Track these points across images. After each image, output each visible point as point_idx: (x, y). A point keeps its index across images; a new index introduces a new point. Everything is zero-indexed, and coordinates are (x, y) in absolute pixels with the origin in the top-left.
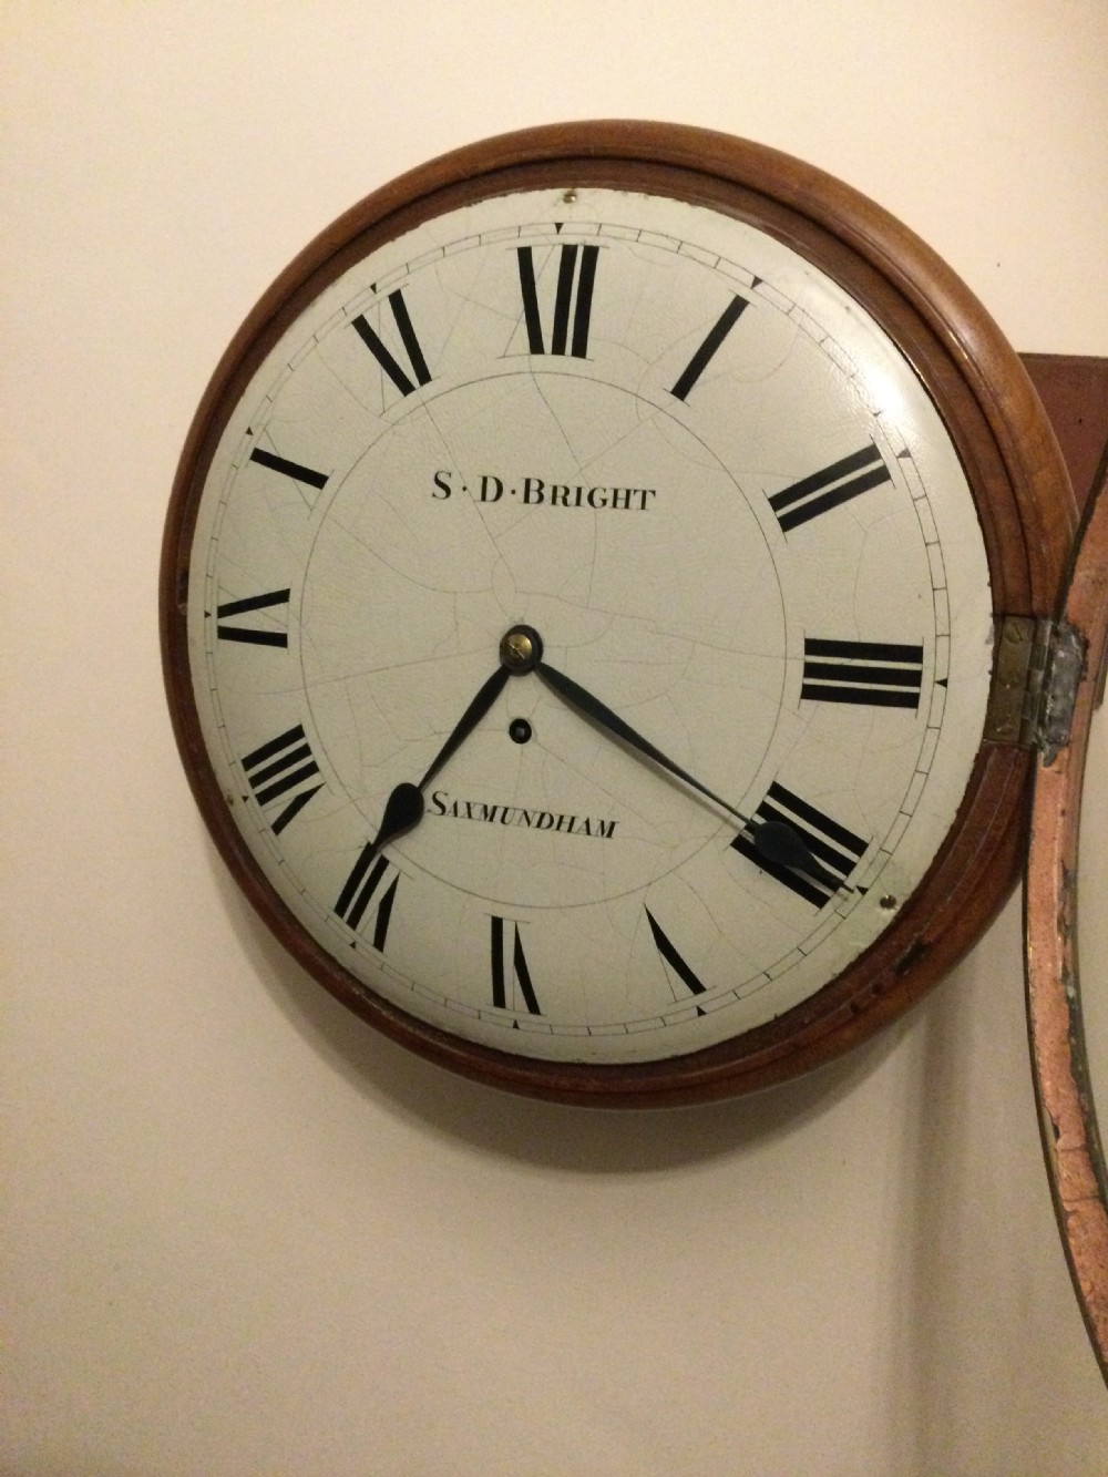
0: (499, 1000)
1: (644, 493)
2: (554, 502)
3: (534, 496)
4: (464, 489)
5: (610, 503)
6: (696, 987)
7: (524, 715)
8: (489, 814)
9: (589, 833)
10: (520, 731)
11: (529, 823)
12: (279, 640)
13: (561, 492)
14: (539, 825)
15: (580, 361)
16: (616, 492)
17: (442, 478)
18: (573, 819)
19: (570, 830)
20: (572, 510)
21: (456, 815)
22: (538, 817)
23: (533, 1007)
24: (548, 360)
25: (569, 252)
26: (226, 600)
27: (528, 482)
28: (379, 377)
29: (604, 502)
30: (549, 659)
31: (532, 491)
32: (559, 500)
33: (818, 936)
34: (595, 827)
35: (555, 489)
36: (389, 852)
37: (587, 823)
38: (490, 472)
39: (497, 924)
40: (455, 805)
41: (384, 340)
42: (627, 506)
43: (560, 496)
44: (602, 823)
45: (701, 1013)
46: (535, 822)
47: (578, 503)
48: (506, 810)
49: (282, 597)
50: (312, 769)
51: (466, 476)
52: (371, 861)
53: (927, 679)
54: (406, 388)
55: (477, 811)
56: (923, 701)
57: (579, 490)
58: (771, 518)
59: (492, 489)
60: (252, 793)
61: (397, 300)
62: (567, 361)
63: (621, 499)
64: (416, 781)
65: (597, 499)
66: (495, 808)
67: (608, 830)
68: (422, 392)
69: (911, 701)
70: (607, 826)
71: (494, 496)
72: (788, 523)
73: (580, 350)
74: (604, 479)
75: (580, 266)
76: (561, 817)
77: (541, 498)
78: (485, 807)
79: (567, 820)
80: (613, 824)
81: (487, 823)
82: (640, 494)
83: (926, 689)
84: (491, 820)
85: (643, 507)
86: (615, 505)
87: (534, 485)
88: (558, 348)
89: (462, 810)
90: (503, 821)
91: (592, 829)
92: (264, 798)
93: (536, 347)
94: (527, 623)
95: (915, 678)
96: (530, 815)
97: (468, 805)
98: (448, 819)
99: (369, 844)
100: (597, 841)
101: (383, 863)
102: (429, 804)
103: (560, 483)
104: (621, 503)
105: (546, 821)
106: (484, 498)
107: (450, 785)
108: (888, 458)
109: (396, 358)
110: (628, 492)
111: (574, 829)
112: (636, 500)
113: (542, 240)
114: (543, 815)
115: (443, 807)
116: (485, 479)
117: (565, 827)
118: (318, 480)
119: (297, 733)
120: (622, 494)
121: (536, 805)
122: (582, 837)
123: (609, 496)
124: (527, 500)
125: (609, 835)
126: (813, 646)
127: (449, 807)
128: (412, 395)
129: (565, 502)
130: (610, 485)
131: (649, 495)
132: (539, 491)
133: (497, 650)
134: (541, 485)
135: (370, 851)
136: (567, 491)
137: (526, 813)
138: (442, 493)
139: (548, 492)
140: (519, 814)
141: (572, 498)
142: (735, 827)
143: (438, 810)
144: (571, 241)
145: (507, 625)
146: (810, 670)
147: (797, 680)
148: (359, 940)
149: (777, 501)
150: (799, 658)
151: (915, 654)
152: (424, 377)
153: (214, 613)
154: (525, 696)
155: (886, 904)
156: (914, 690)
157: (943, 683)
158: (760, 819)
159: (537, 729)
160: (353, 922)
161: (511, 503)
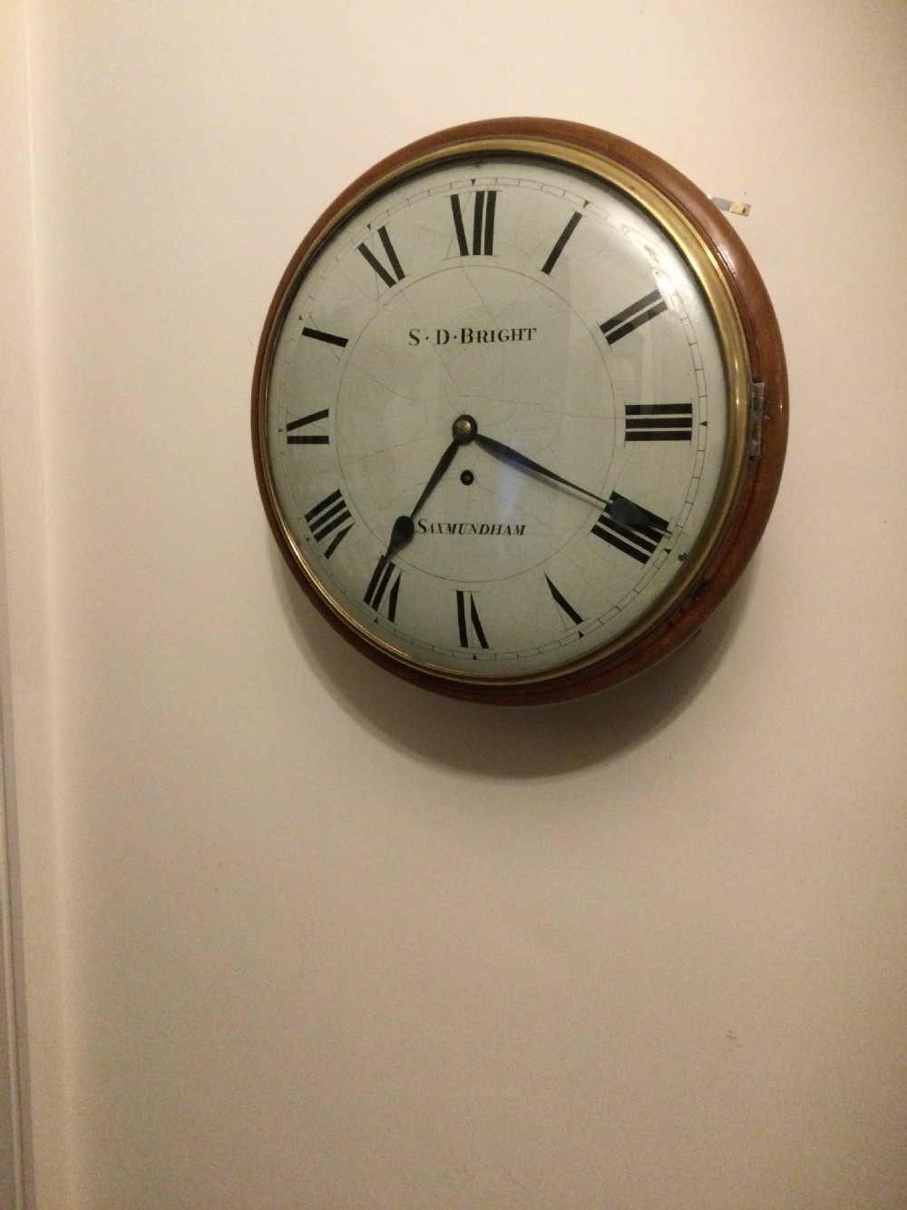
0: (464, 642)
1: (530, 330)
2: (479, 341)
3: (467, 339)
4: (427, 338)
5: (511, 338)
6: (577, 619)
7: (469, 468)
8: (452, 529)
10: (467, 478)
11: (475, 532)
12: (323, 440)
13: (482, 335)
14: (481, 533)
15: (490, 257)
16: (514, 331)
17: (414, 333)
18: (500, 526)
21: (432, 532)
22: (480, 527)
23: (484, 644)
24: (471, 258)
25: (480, 195)
26: (290, 420)
27: (463, 330)
28: (375, 278)
29: (508, 338)
30: (482, 431)
31: (466, 336)
32: (482, 340)
33: (645, 581)
34: (513, 530)
35: (479, 333)
36: (395, 560)
37: (509, 528)
38: (442, 327)
39: (460, 595)
41: (377, 256)
42: (520, 339)
43: (482, 337)
45: (581, 635)
46: (478, 531)
47: (493, 340)
48: (461, 525)
49: (324, 414)
50: (347, 515)
51: (428, 330)
52: (385, 565)
53: (695, 423)
54: (390, 282)
55: (444, 528)
56: (694, 435)
57: (493, 332)
58: (602, 337)
59: (443, 337)
60: (311, 535)
61: (383, 233)
62: (482, 258)
63: (517, 335)
64: (408, 514)
66: (455, 526)
68: (400, 284)
69: (687, 436)
71: (444, 341)
72: (611, 339)
73: (489, 251)
74: (508, 325)
75: (486, 204)
76: (494, 526)
77: (471, 340)
78: (449, 525)
79: (497, 527)
80: (523, 527)
81: (451, 535)
82: (527, 332)
83: (696, 429)
84: (453, 532)
85: (530, 339)
86: (513, 339)
87: (467, 332)
88: (477, 252)
89: (436, 528)
90: (460, 532)
91: (512, 532)
92: (319, 537)
93: (464, 252)
94: (467, 413)
95: (688, 423)
97: (439, 525)
98: (429, 534)
99: (382, 556)
100: (515, 537)
101: (392, 566)
102: (417, 527)
103: (481, 329)
104: (517, 337)
105: (485, 529)
106: (439, 343)
107: (430, 514)
108: (665, 296)
109: (384, 266)
110: (521, 331)
111: (502, 532)
112: (525, 335)
113: (465, 190)
114: (483, 526)
116: (439, 332)
118: (342, 342)
119: (338, 494)
120: (517, 332)
121: (479, 521)
123: (510, 334)
124: (463, 341)
125: (521, 534)
126: (631, 409)
127: (428, 527)
128: (394, 287)
129: (485, 341)
130: (510, 328)
131: (532, 331)
132: (470, 335)
133: (450, 431)
134: (471, 332)
135: (383, 560)
136: (486, 334)
137: (473, 526)
138: (414, 342)
139: (475, 335)
140: (469, 526)
141: (489, 338)
143: (422, 530)
144: (480, 189)
145: (455, 416)
146: (629, 424)
147: (622, 430)
148: (380, 616)
149: (605, 328)
150: (622, 417)
151: (687, 408)
152: (401, 275)
153: (284, 428)
154: (469, 457)
155: (681, 558)
156: (689, 429)
157: (705, 424)
158: (607, 515)
159: (476, 474)
160: (376, 606)
161: (455, 343)
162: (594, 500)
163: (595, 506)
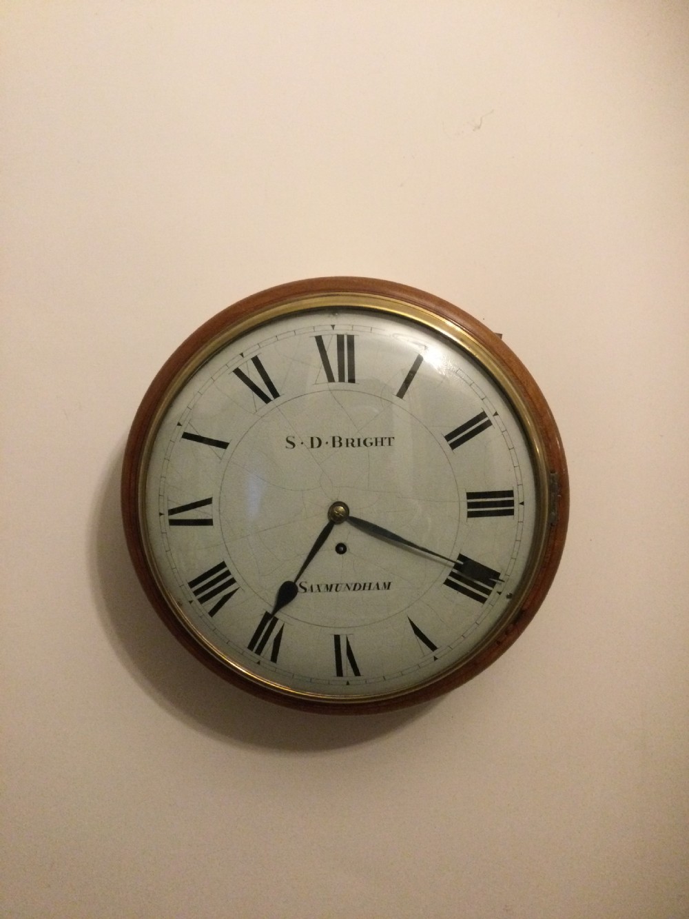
0: (340, 672)
1: (389, 439)
2: (347, 446)
3: (337, 444)
4: (302, 443)
5: (374, 444)
6: (433, 647)
7: (343, 542)
8: (329, 588)
9: (378, 589)
10: (341, 549)
11: (349, 589)
12: (208, 522)
13: (350, 441)
14: (354, 589)
15: (353, 384)
16: (376, 439)
17: (290, 439)
18: (370, 584)
19: (369, 589)
20: (357, 448)
21: (312, 591)
22: (353, 585)
23: (357, 673)
24: (337, 385)
25: (340, 338)
26: (173, 506)
27: (334, 438)
28: (252, 395)
29: (372, 444)
30: (353, 513)
31: (336, 442)
32: (350, 445)
33: (483, 616)
34: (381, 586)
35: (347, 440)
36: (278, 615)
37: (378, 585)
38: (314, 435)
39: (337, 638)
40: (312, 587)
41: (252, 379)
42: (382, 445)
43: (351, 443)
44: (385, 584)
45: (435, 659)
46: (352, 588)
47: (359, 445)
48: (337, 585)
49: (208, 502)
50: (232, 581)
51: (302, 437)
52: (269, 620)
53: (516, 503)
54: (267, 400)
55: (322, 588)
56: (516, 512)
57: (359, 440)
58: (446, 445)
59: (316, 442)
60: (195, 599)
61: (256, 361)
62: (347, 385)
63: (379, 442)
64: (292, 579)
66: (332, 585)
67: (387, 586)
68: (275, 402)
69: (511, 513)
70: (387, 584)
71: (318, 445)
72: (453, 446)
73: (352, 380)
74: (371, 435)
75: (347, 344)
76: (365, 584)
77: (341, 445)
78: (327, 585)
79: (368, 585)
80: (390, 583)
81: (329, 593)
82: (387, 440)
83: (516, 507)
84: (330, 591)
85: (390, 445)
86: (376, 445)
87: (337, 439)
88: (342, 379)
89: (315, 588)
90: (336, 590)
91: (381, 588)
92: (202, 600)
93: (331, 379)
94: (340, 500)
95: (511, 503)
96: (350, 585)
97: (318, 586)
98: (309, 593)
99: (267, 613)
100: (383, 592)
101: (276, 620)
102: (300, 589)
103: (349, 437)
104: (379, 444)
105: (358, 587)
106: (312, 446)
107: (309, 578)
108: (490, 417)
109: (260, 387)
110: (382, 439)
111: (372, 588)
112: (386, 442)
113: (327, 333)
114: (356, 584)
115: (305, 589)
116: (312, 439)
117: (367, 588)
118: (223, 445)
119: (223, 565)
120: (379, 440)
121: (352, 580)
122: (376, 592)
123: (374, 441)
124: (334, 446)
125: (388, 588)
126: (470, 495)
127: (308, 587)
128: (269, 404)
129: (352, 445)
130: (373, 437)
131: (392, 439)
132: (340, 441)
133: (326, 515)
134: (340, 439)
135: (267, 617)
136: (353, 441)
137: (347, 585)
138: (291, 446)
139: (344, 442)
140: (344, 586)
141: (356, 443)
143: (303, 590)
144: (341, 333)
145: (331, 502)
146: (470, 505)
147: (465, 510)
148: (262, 660)
149: (448, 437)
150: (465, 501)
151: (510, 493)
152: (276, 395)
153: (166, 514)
154: (342, 533)
155: (508, 597)
156: (512, 508)
157: (522, 503)
158: (455, 571)
159: (349, 547)
160: (259, 652)
161: (327, 448)
162: (446, 561)
163: (445, 565)
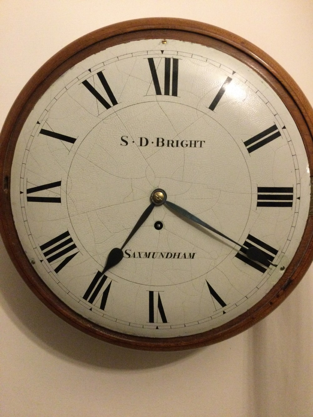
0: (151, 320)
1: (201, 142)
2: (168, 146)
3: (160, 144)
4: (133, 142)
5: (189, 145)
6: (223, 304)
7: (160, 220)
8: (147, 255)
9: (185, 257)
10: (159, 225)
11: (163, 257)
12: (58, 200)
13: (171, 142)
14: (167, 257)
15: (175, 97)
16: (191, 142)
17: (124, 138)
18: (179, 254)
19: (178, 257)
20: (176, 148)
21: (134, 257)
22: (166, 254)
23: (164, 320)
24: (163, 97)
25: (167, 61)
26: (31, 186)
27: (158, 139)
28: (96, 103)
29: (187, 145)
30: (170, 199)
31: (160, 142)
32: (170, 145)
33: (263, 282)
34: (187, 255)
35: (168, 141)
36: (107, 274)
37: (185, 254)
38: (143, 136)
39: (151, 294)
40: (134, 254)
41: (97, 89)
42: (195, 146)
43: (170, 144)
44: (190, 254)
45: (224, 313)
46: (165, 256)
47: (177, 146)
48: (154, 253)
49: (58, 184)
50: (74, 246)
51: (134, 136)
52: (100, 277)
53: (294, 198)
54: (107, 106)
55: (143, 255)
56: (294, 205)
57: (177, 142)
58: (245, 149)
59: (144, 142)
60: (45, 259)
61: (100, 75)
62: (170, 98)
63: (193, 144)
64: (120, 247)
65: (184, 144)
66: (150, 253)
67: (192, 256)
68: (114, 108)
69: (290, 205)
70: (192, 255)
71: (145, 144)
72: (250, 150)
73: (175, 94)
74: (187, 138)
75: (172, 65)
76: (175, 254)
77: (163, 145)
78: (146, 253)
79: (177, 254)
80: (194, 254)
81: (147, 259)
82: (199, 142)
83: (294, 201)
84: (148, 257)
85: (201, 146)
86: (191, 146)
87: (160, 140)
88: (167, 93)
89: (137, 255)
90: (153, 257)
91: (187, 257)
92: (50, 260)
93: (158, 92)
94: (160, 188)
95: (291, 197)
96: (163, 254)
97: (139, 253)
98: (132, 259)
99: (99, 272)
100: (188, 260)
101: (105, 278)
102: (125, 255)
103: (170, 139)
104: (193, 145)
105: (169, 255)
106: (141, 145)
107: (131, 247)
108: (280, 129)
109: (103, 96)
110: (195, 142)
111: (180, 257)
112: (198, 144)
113: (157, 56)
114: (168, 253)
115: (129, 255)
116: (141, 139)
117: (176, 257)
118: (72, 140)
119: (67, 234)
120: (193, 142)
121: (165, 251)
122: (183, 259)
123: (189, 143)
124: (158, 145)
125: (193, 258)
126: (260, 189)
127: (132, 254)
128: (109, 109)
129: (172, 146)
130: (189, 140)
131: (203, 143)
132: (162, 142)
133: (148, 198)
134: (163, 140)
135: (99, 274)
136: (173, 142)
137: (161, 253)
138: (124, 144)
139: (166, 142)
140: (159, 254)
141: (175, 144)
142: (236, 250)
144: (168, 57)
145: (152, 189)
146: (260, 197)
147: (255, 200)
148: (94, 307)
149: (246, 143)
150: (256, 193)
151: (290, 190)
152: (115, 102)
153: (25, 192)
154: (160, 213)
155: (282, 269)
156: (291, 201)
157: (299, 198)
159: (165, 223)
160: (91, 301)
161: (152, 146)
